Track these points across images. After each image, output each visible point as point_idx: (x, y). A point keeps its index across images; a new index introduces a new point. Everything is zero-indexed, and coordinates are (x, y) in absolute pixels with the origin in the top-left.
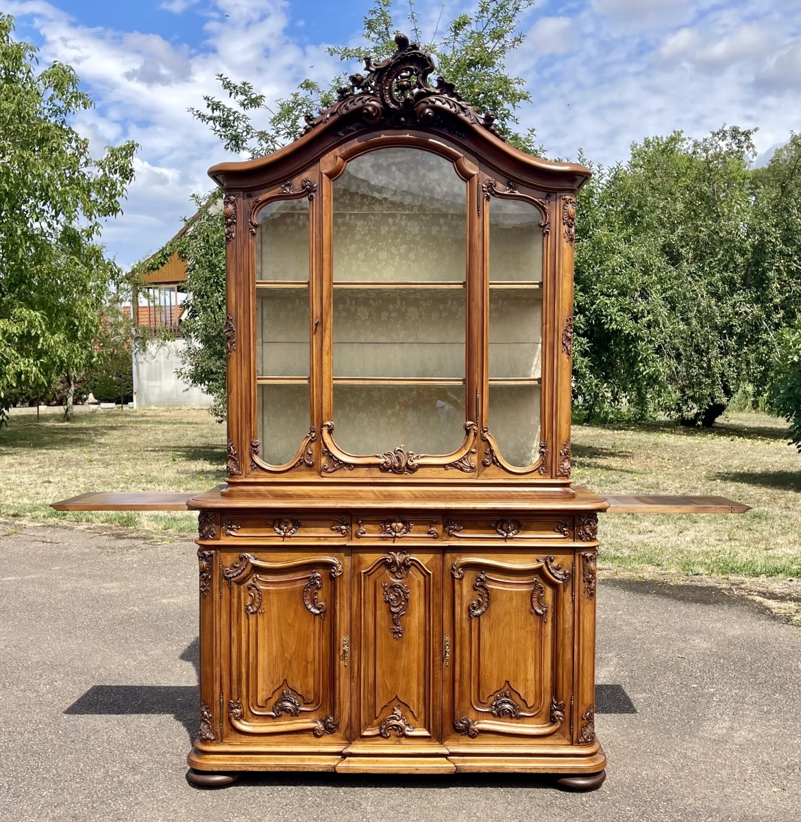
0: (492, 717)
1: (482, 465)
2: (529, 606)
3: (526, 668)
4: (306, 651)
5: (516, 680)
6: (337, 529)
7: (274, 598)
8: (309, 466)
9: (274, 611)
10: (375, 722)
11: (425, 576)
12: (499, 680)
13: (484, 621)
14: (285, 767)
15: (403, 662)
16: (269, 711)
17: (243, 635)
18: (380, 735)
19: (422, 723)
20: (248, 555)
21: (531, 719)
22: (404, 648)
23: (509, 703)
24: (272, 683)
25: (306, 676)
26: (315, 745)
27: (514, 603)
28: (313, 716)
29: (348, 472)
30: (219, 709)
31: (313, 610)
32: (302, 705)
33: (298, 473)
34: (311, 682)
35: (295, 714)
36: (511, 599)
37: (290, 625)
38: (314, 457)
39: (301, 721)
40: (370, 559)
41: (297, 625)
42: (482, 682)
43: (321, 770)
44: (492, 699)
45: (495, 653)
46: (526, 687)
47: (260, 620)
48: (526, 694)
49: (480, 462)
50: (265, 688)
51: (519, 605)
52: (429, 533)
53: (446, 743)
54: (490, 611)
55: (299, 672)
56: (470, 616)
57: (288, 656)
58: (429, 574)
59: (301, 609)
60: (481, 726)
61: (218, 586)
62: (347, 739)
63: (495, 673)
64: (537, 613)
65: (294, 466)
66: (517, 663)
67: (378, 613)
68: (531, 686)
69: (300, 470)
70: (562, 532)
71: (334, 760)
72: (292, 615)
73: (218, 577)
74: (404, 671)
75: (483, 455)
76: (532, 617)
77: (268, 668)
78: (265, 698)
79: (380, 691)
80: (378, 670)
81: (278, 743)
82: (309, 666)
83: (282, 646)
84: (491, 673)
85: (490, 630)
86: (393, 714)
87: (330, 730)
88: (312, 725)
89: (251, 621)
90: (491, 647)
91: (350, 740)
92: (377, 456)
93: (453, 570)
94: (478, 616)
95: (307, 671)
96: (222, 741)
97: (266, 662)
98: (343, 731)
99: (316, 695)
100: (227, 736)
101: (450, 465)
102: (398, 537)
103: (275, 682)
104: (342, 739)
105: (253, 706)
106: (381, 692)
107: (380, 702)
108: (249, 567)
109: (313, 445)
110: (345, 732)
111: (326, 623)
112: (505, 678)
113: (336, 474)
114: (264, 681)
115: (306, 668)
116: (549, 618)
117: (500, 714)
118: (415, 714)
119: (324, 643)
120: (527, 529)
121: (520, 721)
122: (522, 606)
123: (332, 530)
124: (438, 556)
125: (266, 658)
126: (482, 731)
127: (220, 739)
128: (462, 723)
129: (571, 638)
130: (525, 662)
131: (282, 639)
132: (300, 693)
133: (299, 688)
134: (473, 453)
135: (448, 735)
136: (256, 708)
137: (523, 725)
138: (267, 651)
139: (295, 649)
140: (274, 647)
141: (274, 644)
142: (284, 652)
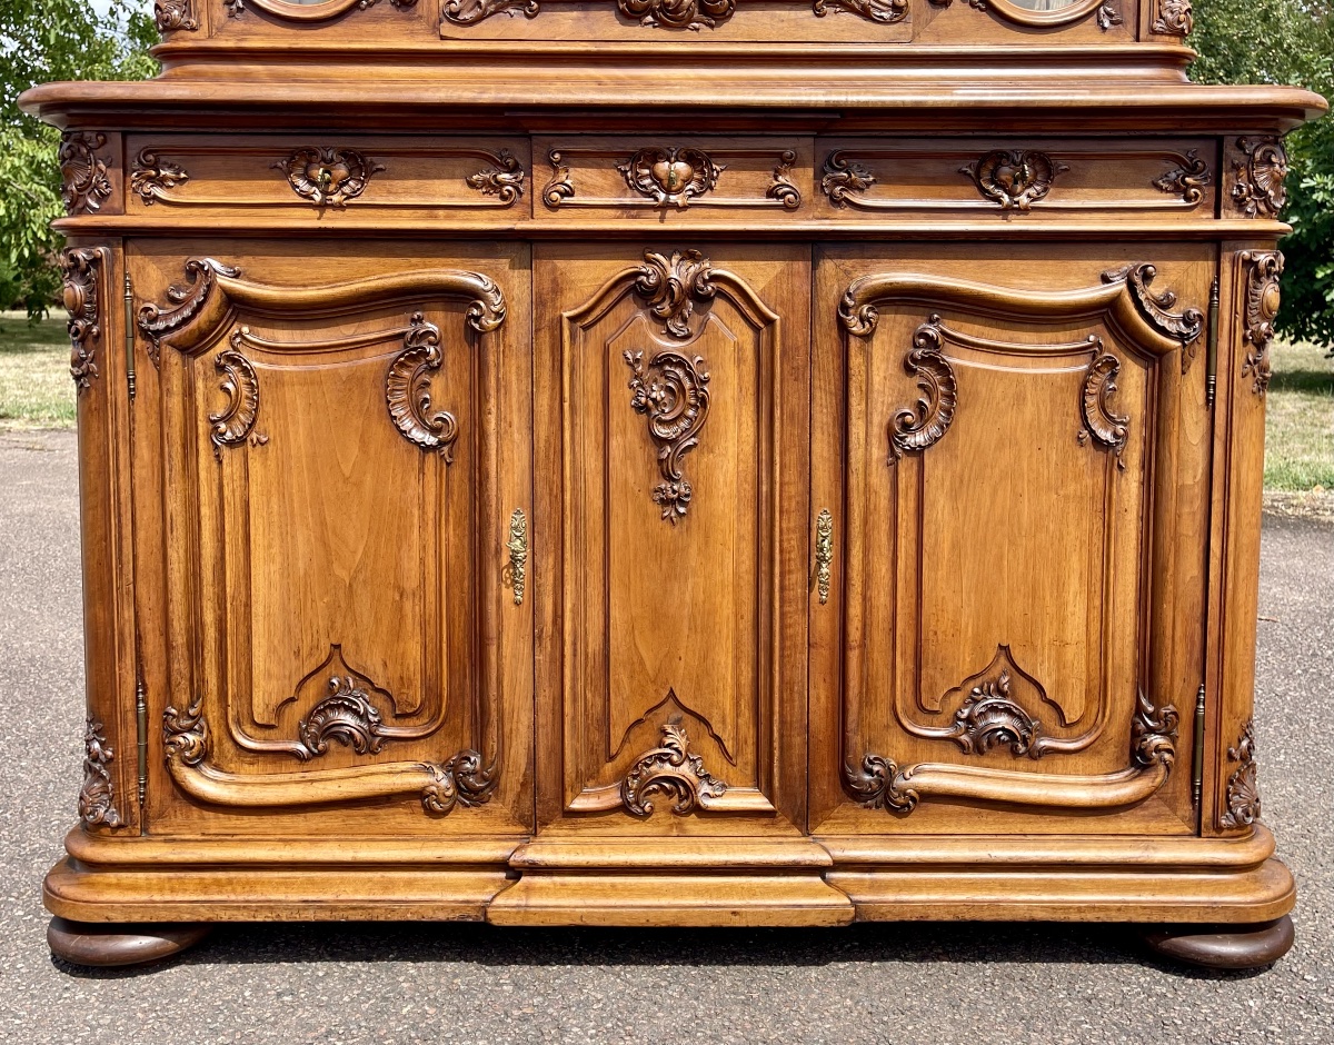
0: (955, 752)
2: (1073, 421)
3: (1061, 605)
4: (398, 566)
5: (1030, 645)
6: (485, 183)
7: (295, 397)
8: (404, 6)
9: (299, 438)
10: (608, 768)
11: (756, 329)
12: (978, 647)
13: (935, 467)
14: (333, 909)
16: (289, 739)
17: (205, 511)
18: (624, 808)
19: (749, 770)
20: (214, 263)
21: (1072, 760)
22: (693, 550)
23: (1008, 711)
24: (297, 653)
25: (397, 634)
26: (426, 839)
27: (1029, 410)
28: (422, 753)
29: (519, 26)
30: (133, 734)
31: (418, 435)
32: (390, 720)
33: (370, 27)
34: (413, 650)
35: (367, 747)
36: (1020, 399)
37: (346, 480)
39: (385, 768)
40: (590, 276)
41: (368, 479)
42: (929, 649)
43: (442, 916)
44: (957, 699)
45: (968, 563)
46: (1060, 664)
47: (255, 467)
48: (1060, 685)
50: (275, 669)
51: (1044, 418)
52: (771, 193)
53: (821, 830)
54: (953, 434)
55: (377, 621)
56: (892, 453)
57: (344, 575)
58: (769, 322)
59: (380, 432)
60: (925, 781)
61: (120, 358)
62: (522, 820)
63: (968, 623)
64: (1097, 441)
66: (1034, 593)
67: (615, 443)
68: (1077, 660)
69: (377, 19)
70: (1180, 189)
71: (483, 885)
72: (354, 452)
73: (120, 332)
74: (692, 617)
76: (1080, 452)
77: (284, 609)
78: (275, 700)
79: (619, 675)
80: (615, 613)
81: (316, 837)
82: (408, 605)
83: (325, 544)
84: (956, 622)
85: (954, 495)
86: (661, 745)
87: (470, 793)
88: (416, 781)
89: (227, 470)
90: (955, 546)
91: (532, 824)
93: (845, 308)
94: (917, 452)
95: (402, 618)
96: (144, 830)
97: (276, 595)
98: (510, 797)
99: (431, 691)
100: (161, 815)
102: (675, 206)
103: (305, 651)
104: (507, 822)
105: (239, 723)
106: (624, 678)
107: (625, 709)
108: (216, 298)
110: (518, 801)
111: (459, 474)
112: (998, 637)
113: (487, 28)
114: (272, 650)
115: (399, 609)
116: (1133, 455)
117: (979, 746)
118: (729, 745)
119: (453, 535)
120: (1071, 181)
121: (1041, 764)
122: (1052, 423)
123: (472, 185)
124: (800, 266)
125: (276, 578)
126: (930, 797)
127: (137, 824)
128: (870, 772)
129: (1199, 517)
130: (1060, 586)
131: (323, 523)
132: (380, 683)
133: (379, 669)
135: (827, 808)
136: (249, 730)
137: (1050, 778)
138: (278, 559)
139: (365, 553)
140: (302, 548)
141: (300, 539)
142: (330, 563)
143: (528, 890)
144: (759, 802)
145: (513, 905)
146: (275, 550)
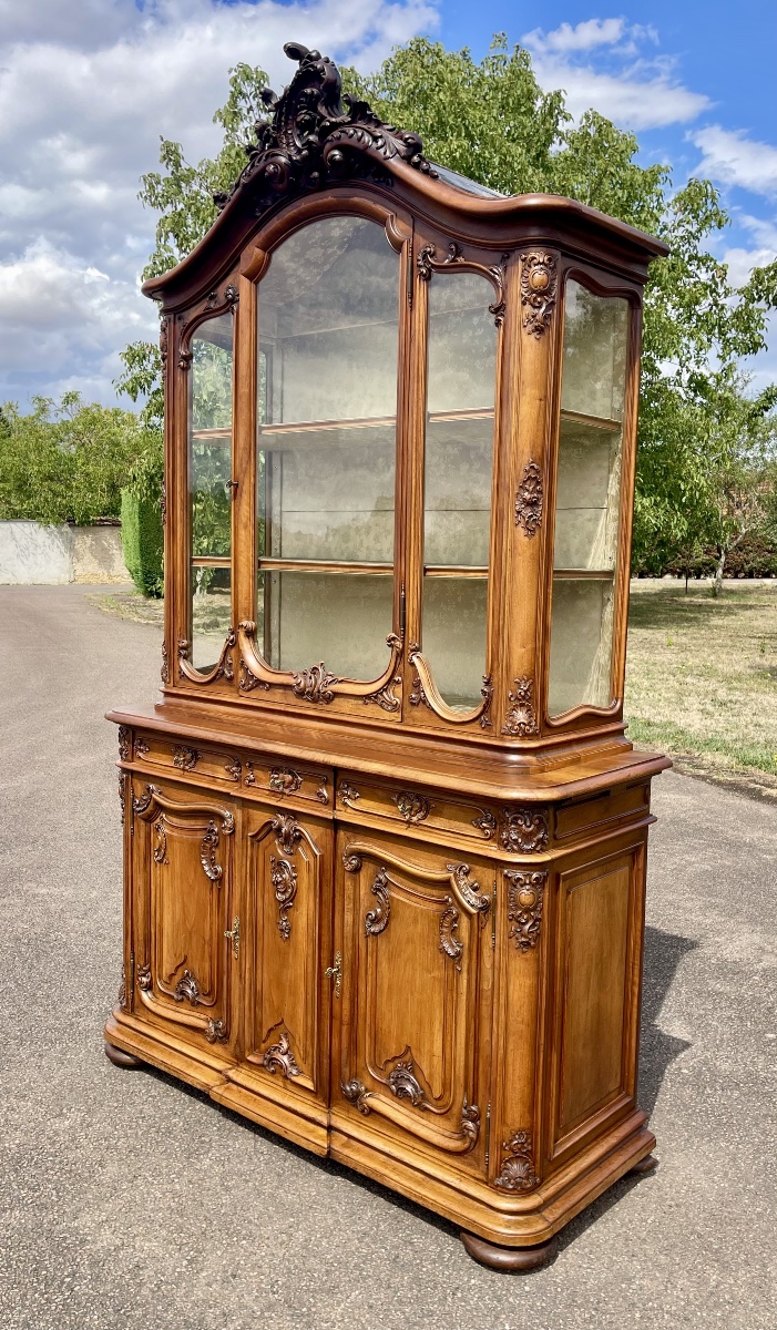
0: (388, 1093)
1: (407, 703)
2: (437, 938)
3: (432, 1034)
5: (419, 1049)
6: (230, 769)
8: (228, 680)
9: (177, 864)
10: (260, 1046)
11: (314, 858)
12: (398, 1041)
13: (382, 945)
15: (289, 974)
16: (172, 991)
18: (264, 1067)
19: (309, 1069)
20: (152, 787)
22: (291, 956)
24: (175, 956)
25: (203, 959)
27: (419, 926)
28: (210, 1013)
31: (209, 874)
32: (199, 995)
33: (219, 687)
34: (207, 967)
35: (194, 1004)
36: (415, 920)
37: (190, 886)
38: (234, 667)
40: (260, 818)
41: (196, 890)
42: (379, 1036)
44: (391, 1066)
45: (394, 999)
46: (431, 1065)
47: (165, 873)
48: (431, 1075)
49: (405, 697)
50: (169, 960)
51: (426, 934)
52: (316, 795)
54: (389, 930)
55: (197, 951)
56: (366, 932)
57: (189, 926)
58: (316, 856)
59: (198, 868)
60: (372, 1102)
62: (236, 1057)
65: (215, 678)
66: (420, 1024)
68: (438, 1066)
69: (222, 685)
70: (478, 826)
71: (215, 1080)
72: (191, 875)
74: (290, 987)
75: (410, 687)
76: (438, 958)
77: (172, 936)
78: (169, 973)
79: (266, 1005)
80: (265, 975)
81: (175, 1036)
82: (206, 947)
83: (184, 911)
84: (389, 1027)
85: (390, 960)
86: (278, 1043)
88: (202, 1024)
89: (158, 872)
90: (389, 988)
91: (235, 1060)
92: (292, 674)
93: (344, 856)
94: (375, 935)
95: (204, 952)
96: (133, 1013)
97: (170, 928)
98: (232, 1045)
99: (211, 988)
100: (135, 1008)
101: (367, 697)
102: (285, 794)
103: (177, 956)
104: (229, 1055)
105: (159, 978)
106: (267, 1007)
107: (267, 1021)
108: (153, 802)
109: (233, 652)
110: (233, 1048)
111: (222, 894)
113: (253, 694)
114: (169, 951)
115: (204, 947)
116: (464, 966)
117: (399, 1095)
118: (301, 1052)
119: (220, 921)
120: (438, 813)
121: (424, 1114)
122: (428, 936)
123: (226, 770)
124: (330, 831)
125: (170, 922)
126: (373, 1111)
127: (130, 1008)
128: (350, 1088)
130: (432, 1023)
131: (184, 902)
132: (197, 978)
134: (398, 683)
135: (337, 1099)
136: (162, 982)
137: (426, 1124)
138: (170, 914)
139: (195, 920)
140: (178, 911)
141: (177, 907)
142: (185, 920)
143: (227, 1088)
144: (310, 1085)
145: (218, 1092)
146: (170, 909)
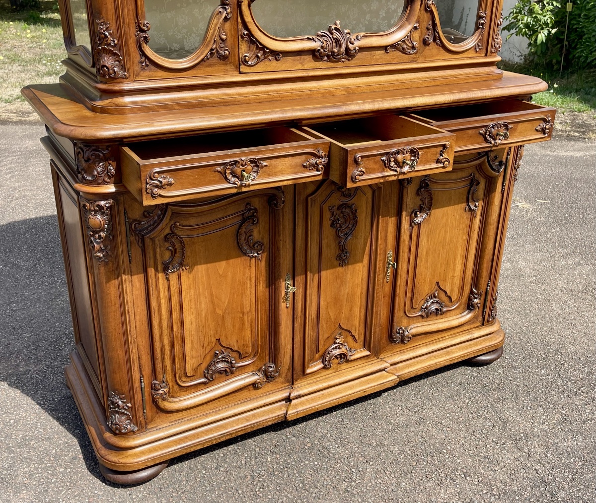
0: (420, 319)
1: (422, 43)
2: (465, 204)
4: (242, 304)
5: (445, 280)
7: (199, 248)
8: (224, 58)
10: (317, 355)
11: (373, 190)
12: (431, 284)
13: (423, 229)
14: (231, 434)
15: (346, 290)
16: (200, 378)
17: (163, 301)
18: (325, 368)
19: (362, 343)
21: (452, 312)
22: (349, 275)
23: (437, 302)
24: (203, 346)
25: (242, 329)
26: (257, 398)
27: (452, 203)
28: (252, 369)
29: (273, 64)
30: (140, 395)
34: (248, 334)
37: (220, 276)
38: (229, 43)
39: (239, 378)
41: (230, 274)
42: (417, 289)
43: (270, 423)
44: (423, 302)
45: (430, 258)
46: (452, 284)
47: (184, 279)
48: (452, 290)
49: (422, 39)
50: (195, 354)
53: (382, 356)
55: (234, 326)
56: (411, 225)
57: (220, 312)
58: (379, 188)
60: (414, 331)
61: (125, 246)
62: (289, 381)
63: (428, 277)
64: (470, 209)
65: (203, 60)
66: (448, 264)
67: (324, 242)
68: (457, 281)
69: (210, 65)
73: (124, 236)
74: (348, 297)
75: (425, 31)
76: (465, 214)
77: (197, 331)
78: (195, 365)
79: (323, 324)
80: (322, 303)
82: (246, 318)
83: (213, 302)
84: (425, 278)
86: (335, 343)
87: (271, 378)
88: (252, 379)
89: (172, 282)
90: (427, 253)
91: (292, 381)
92: (309, 39)
94: (419, 225)
95: (243, 323)
97: (194, 326)
98: (284, 375)
100: (152, 421)
101: (394, 46)
103: (206, 345)
104: (283, 383)
105: (180, 378)
106: (325, 325)
109: (228, 25)
110: (286, 375)
111: (264, 264)
112: (436, 280)
113: (260, 67)
114: (193, 347)
115: (242, 320)
118: (357, 337)
119: (262, 287)
121: (444, 316)
125: (194, 320)
126: (415, 336)
127: (143, 427)
128: (399, 333)
129: (495, 229)
130: (455, 259)
131: (212, 295)
132: (236, 348)
133: (235, 344)
134: (416, 29)
135: (384, 348)
136: (184, 379)
137: (446, 319)
138: (194, 313)
139: (228, 302)
140: (204, 306)
141: (203, 303)
142: (215, 309)
145: (293, 412)
146: (193, 310)
